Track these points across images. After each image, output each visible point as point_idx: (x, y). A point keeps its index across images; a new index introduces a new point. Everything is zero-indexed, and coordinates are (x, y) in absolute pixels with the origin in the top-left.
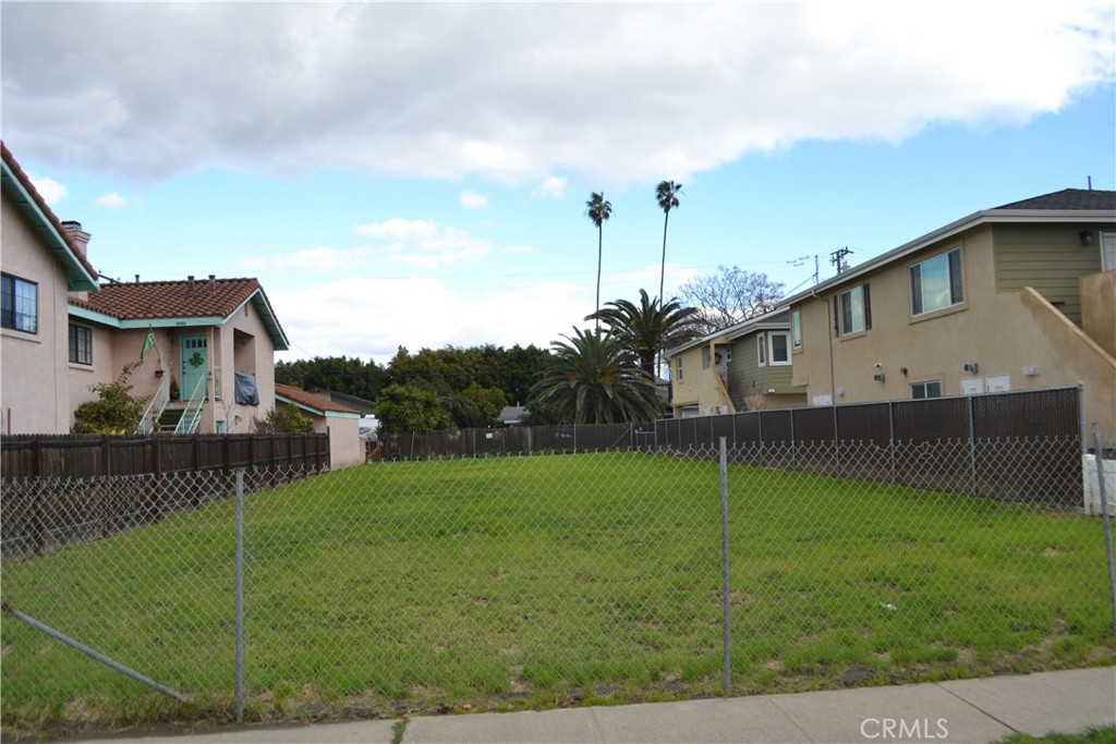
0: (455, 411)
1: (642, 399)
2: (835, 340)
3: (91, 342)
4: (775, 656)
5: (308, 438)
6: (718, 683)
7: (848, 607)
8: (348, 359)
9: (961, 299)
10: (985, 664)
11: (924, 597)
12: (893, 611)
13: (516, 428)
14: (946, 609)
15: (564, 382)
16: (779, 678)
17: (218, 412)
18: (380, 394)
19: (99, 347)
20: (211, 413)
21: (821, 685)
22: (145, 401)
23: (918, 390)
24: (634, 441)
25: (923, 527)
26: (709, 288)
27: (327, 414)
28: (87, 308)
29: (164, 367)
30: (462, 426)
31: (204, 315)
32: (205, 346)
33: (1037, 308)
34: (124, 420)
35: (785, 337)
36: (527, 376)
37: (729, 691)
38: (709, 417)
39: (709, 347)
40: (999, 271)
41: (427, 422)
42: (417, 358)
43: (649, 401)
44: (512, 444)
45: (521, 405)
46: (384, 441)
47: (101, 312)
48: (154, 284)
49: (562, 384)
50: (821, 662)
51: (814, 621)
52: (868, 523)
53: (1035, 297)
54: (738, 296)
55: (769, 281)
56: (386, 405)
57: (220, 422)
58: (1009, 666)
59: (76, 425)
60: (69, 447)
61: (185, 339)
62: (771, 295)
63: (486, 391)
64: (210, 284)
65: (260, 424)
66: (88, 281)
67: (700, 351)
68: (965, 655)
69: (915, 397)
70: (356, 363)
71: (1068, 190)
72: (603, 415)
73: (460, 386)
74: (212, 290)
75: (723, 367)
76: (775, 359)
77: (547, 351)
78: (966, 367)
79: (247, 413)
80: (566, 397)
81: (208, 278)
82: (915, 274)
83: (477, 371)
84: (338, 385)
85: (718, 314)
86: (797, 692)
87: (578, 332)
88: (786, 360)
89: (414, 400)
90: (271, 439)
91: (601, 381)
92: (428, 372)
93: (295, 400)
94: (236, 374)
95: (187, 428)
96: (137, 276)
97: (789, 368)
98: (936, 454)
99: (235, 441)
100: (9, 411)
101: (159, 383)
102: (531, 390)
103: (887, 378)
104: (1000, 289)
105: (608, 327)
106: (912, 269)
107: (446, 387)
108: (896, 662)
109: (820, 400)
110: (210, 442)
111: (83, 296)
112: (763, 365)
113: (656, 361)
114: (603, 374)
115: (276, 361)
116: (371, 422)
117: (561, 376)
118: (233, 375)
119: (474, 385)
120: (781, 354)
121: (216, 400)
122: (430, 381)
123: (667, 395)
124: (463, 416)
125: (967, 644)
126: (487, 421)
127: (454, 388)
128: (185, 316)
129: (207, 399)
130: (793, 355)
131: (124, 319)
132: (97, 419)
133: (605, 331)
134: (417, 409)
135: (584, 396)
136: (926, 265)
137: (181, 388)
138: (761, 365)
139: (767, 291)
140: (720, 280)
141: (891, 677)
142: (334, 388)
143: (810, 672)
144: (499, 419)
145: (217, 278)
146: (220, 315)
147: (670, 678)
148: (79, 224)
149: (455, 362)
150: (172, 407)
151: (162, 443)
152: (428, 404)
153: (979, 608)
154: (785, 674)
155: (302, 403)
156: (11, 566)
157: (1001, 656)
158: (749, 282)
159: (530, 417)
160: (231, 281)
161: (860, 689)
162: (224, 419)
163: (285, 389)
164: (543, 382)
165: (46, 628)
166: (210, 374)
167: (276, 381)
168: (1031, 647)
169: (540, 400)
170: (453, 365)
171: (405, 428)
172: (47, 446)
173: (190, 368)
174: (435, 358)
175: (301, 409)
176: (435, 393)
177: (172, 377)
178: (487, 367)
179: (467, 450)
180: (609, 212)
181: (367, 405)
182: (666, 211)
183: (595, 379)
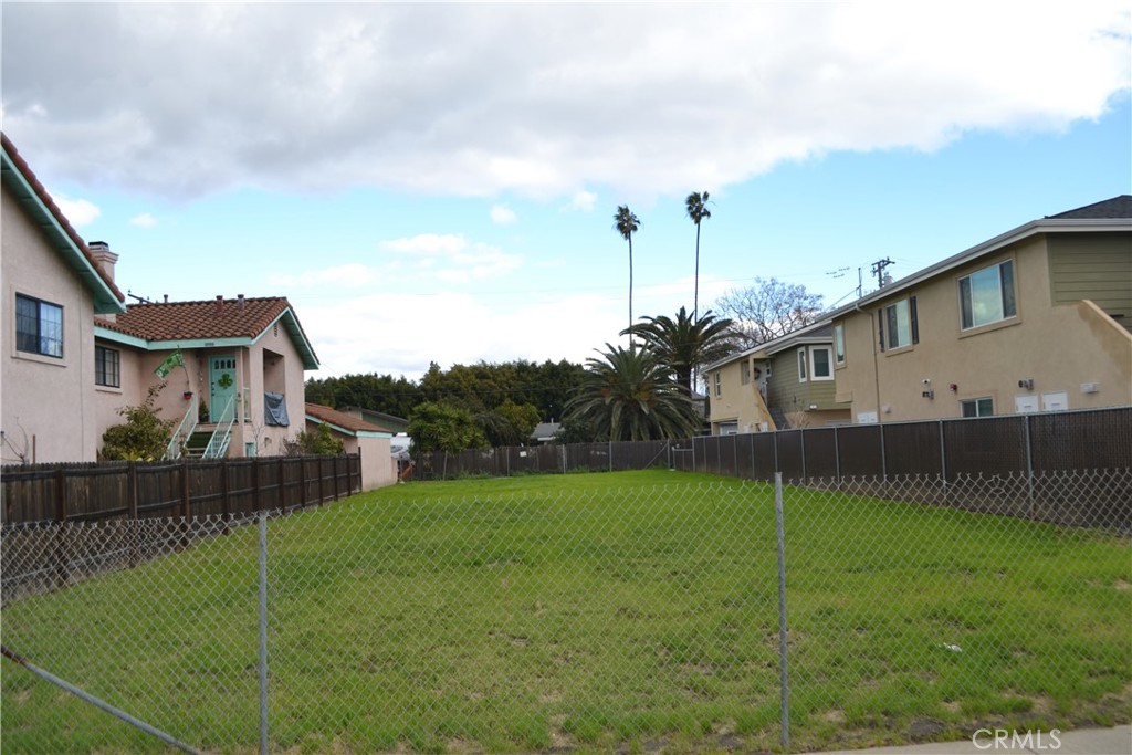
0: (488, 429)
1: (679, 415)
2: (880, 355)
3: (119, 363)
4: (834, 705)
5: (339, 459)
6: (775, 738)
7: (910, 648)
8: (379, 376)
9: (1014, 313)
10: (1064, 715)
11: (991, 637)
12: (959, 653)
13: (550, 446)
14: (1016, 650)
15: (599, 399)
16: (841, 731)
17: (247, 434)
18: (412, 412)
19: (127, 369)
20: (241, 435)
21: (887, 740)
22: (173, 424)
23: (968, 407)
24: (671, 458)
25: (983, 556)
26: (746, 301)
27: (358, 434)
28: (115, 329)
29: (193, 388)
30: (495, 444)
31: (233, 335)
32: (234, 367)
33: (1096, 322)
34: (152, 444)
35: (826, 351)
36: (561, 392)
37: (787, 746)
38: (749, 435)
39: (748, 362)
40: (1054, 283)
41: (460, 441)
42: (448, 373)
43: (687, 417)
44: (547, 463)
45: (555, 422)
46: (417, 460)
47: (129, 333)
48: (182, 304)
49: (597, 401)
50: (886, 713)
51: (872, 664)
52: (923, 551)
53: (1093, 310)
54: (776, 308)
55: (807, 292)
56: (419, 423)
57: (249, 444)
58: (1089, 717)
59: (104, 449)
60: (94, 475)
61: (214, 361)
62: (810, 307)
63: (520, 408)
64: (240, 304)
65: (291, 445)
66: (114, 303)
67: (738, 365)
68: (1041, 705)
69: (966, 415)
70: (387, 379)
71: (1123, 196)
72: (639, 431)
73: (492, 402)
74: (240, 309)
75: (763, 383)
76: (817, 375)
77: (580, 366)
78: (1021, 384)
79: (277, 435)
80: (601, 413)
81: (237, 298)
82: (964, 286)
83: (510, 387)
84: (369, 403)
85: (755, 326)
86: (861, 748)
87: (611, 348)
88: (827, 374)
89: (446, 418)
90: (302, 462)
91: (635, 397)
92: (459, 389)
93: (327, 421)
94: (266, 396)
95: (216, 451)
96: (166, 297)
97: (832, 383)
98: (1007, 489)
99: (266, 464)
100: (34, 437)
101: (188, 405)
102: (565, 406)
103: (935, 395)
104: (1056, 302)
105: (642, 341)
106: (961, 282)
107: (479, 404)
108: (967, 712)
109: (866, 418)
110: (240, 466)
111: (111, 318)
112: (805, 380)
113: (692, 376)
114: (639, 389)
115: (306, 379)
116: (403, 441)
117: (596, 393)
118: (263, 397)
119: (508, 401)
120: (822, 369)
121: (246, 421)
122: (462, 397)
123: (703, 411)
124: (496, 434)
125: (1041, 692)
126: (520, 438)
127: (487, 404)
128: (213, 336)
129: (236, 421)
130: (836, 371)
131: (152, 340)
132: (125, 442)
133: (640, 346)
134: (449, 427)
135: (619, 413)
136: (976, 277)
137: (210, 410)
138: (802, 380)
139: (806, 303)
140: (757, 293)
141: (963, 730)
142: (365, 406)
143: (873, 724)
144: (532, 436)
145: (246, 297)
146: (249, 335)
147: (723, 731)
148: (106, 245)
149: (489, 378)
150: (201, 429)
151: (190, 469)
152: (461, 422)
153: (1051, 648)
154: (847, 727)
155: (334, 423)
156: (34, 600)
157: (1080, 706)
158: (787, 294)
159: (564, 435)
160: (260, 300)
161: (929, 745)
162: (253, 441)
163: (316, 408)
164: (577, 399)
165: (59, 680)
166: (239, 395)
167: (306, 401)
168: (1111, 695)
169: (575, 416)
170: (485, 381)
171: (438, 447)
172: (72, 474)
173: (219, 390)
174: (467, 374)
175: (332, 429)
176: (468, 410)
177: (201, 399)
178: (520, 383)
179: (501, 469)
180: (636, 224)
181: (399, 423)
182: (698, 222)
183: (630, 395)
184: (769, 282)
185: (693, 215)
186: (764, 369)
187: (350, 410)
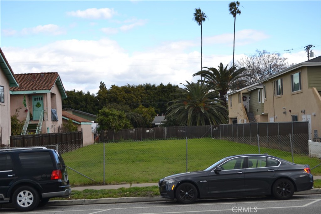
0: (132, 120)
2: (274, 97)
5: (76, 133)
8: (76, 91)
9: (301, 89)
13: (160, 128)
15: (182, 106)
17: (47, 124)
23: (293, 118)
24: (213, 133)
27: (82, 123)
29: (27, 108)
30: (135, 127)
31: (43, 89)
32: (41, 100)
33: (316, 95)
39: (240, 94)
40: (309, 78)
41: (120, 125)
44: (158, 135)
45: (163, 115)
46: (101, 134)
49: (181, 107)
53: (315, 91)
56: (102, 117)
57: (48, 129)
61: (34, 97)
63: (147, 109)
65: (60, 128)
66: (15, 84)
67: (237, 95)
70: (80, 93)
72: (200, 121)
73: (133, 106)
74: (42, 78)
75: (247, 103)
80: (183, 113)
82: (292, 77)
83: (142, 97)
87: (188, 83)
89: (114, 115)
91: (199, 105)
92: (117, 98)
93: (69, 118)
101: (27, 114)
102: (168, 109)
103: (286, 113)
104: (309, 87)
107: (127, 108)
112: (260, 103)
114: (200, 102)
116: (93, 125)
117: (181, 103)
118: (51, 111)
119: (141, 106)
121: (47, 120)
122: (119, 104)
124: (136, 122)
126: (147, 124)
127: (131, 107)
128: (36, 90)
129: (44, 120)
131: (13, 91)
133: (202, 81)
134: (115, 119)
135: (191, 113)
137: (33, 116)
144: (153, 122)
149: (131, 93)
150: (31, 123)
152: (120, 117)
155: (72, 119)
159: (167, 122)
162: (49, 127)
164: (173, 106)
169: (172, 114)
170: (129, 94)
171: (110, 128)
173: (36, 108)
174: (121, 91)
175: (73, 122)
176: (123, 112)
177: (30, 112)
178: (147, 95)
179: (138, 138)
180: (205, 18)
181: (92, 117)
182: (235, 16)
183: (197, 105)
184: (262, 52)
185: (232, 13)
186: (248, 96)
187: (67, 110)
